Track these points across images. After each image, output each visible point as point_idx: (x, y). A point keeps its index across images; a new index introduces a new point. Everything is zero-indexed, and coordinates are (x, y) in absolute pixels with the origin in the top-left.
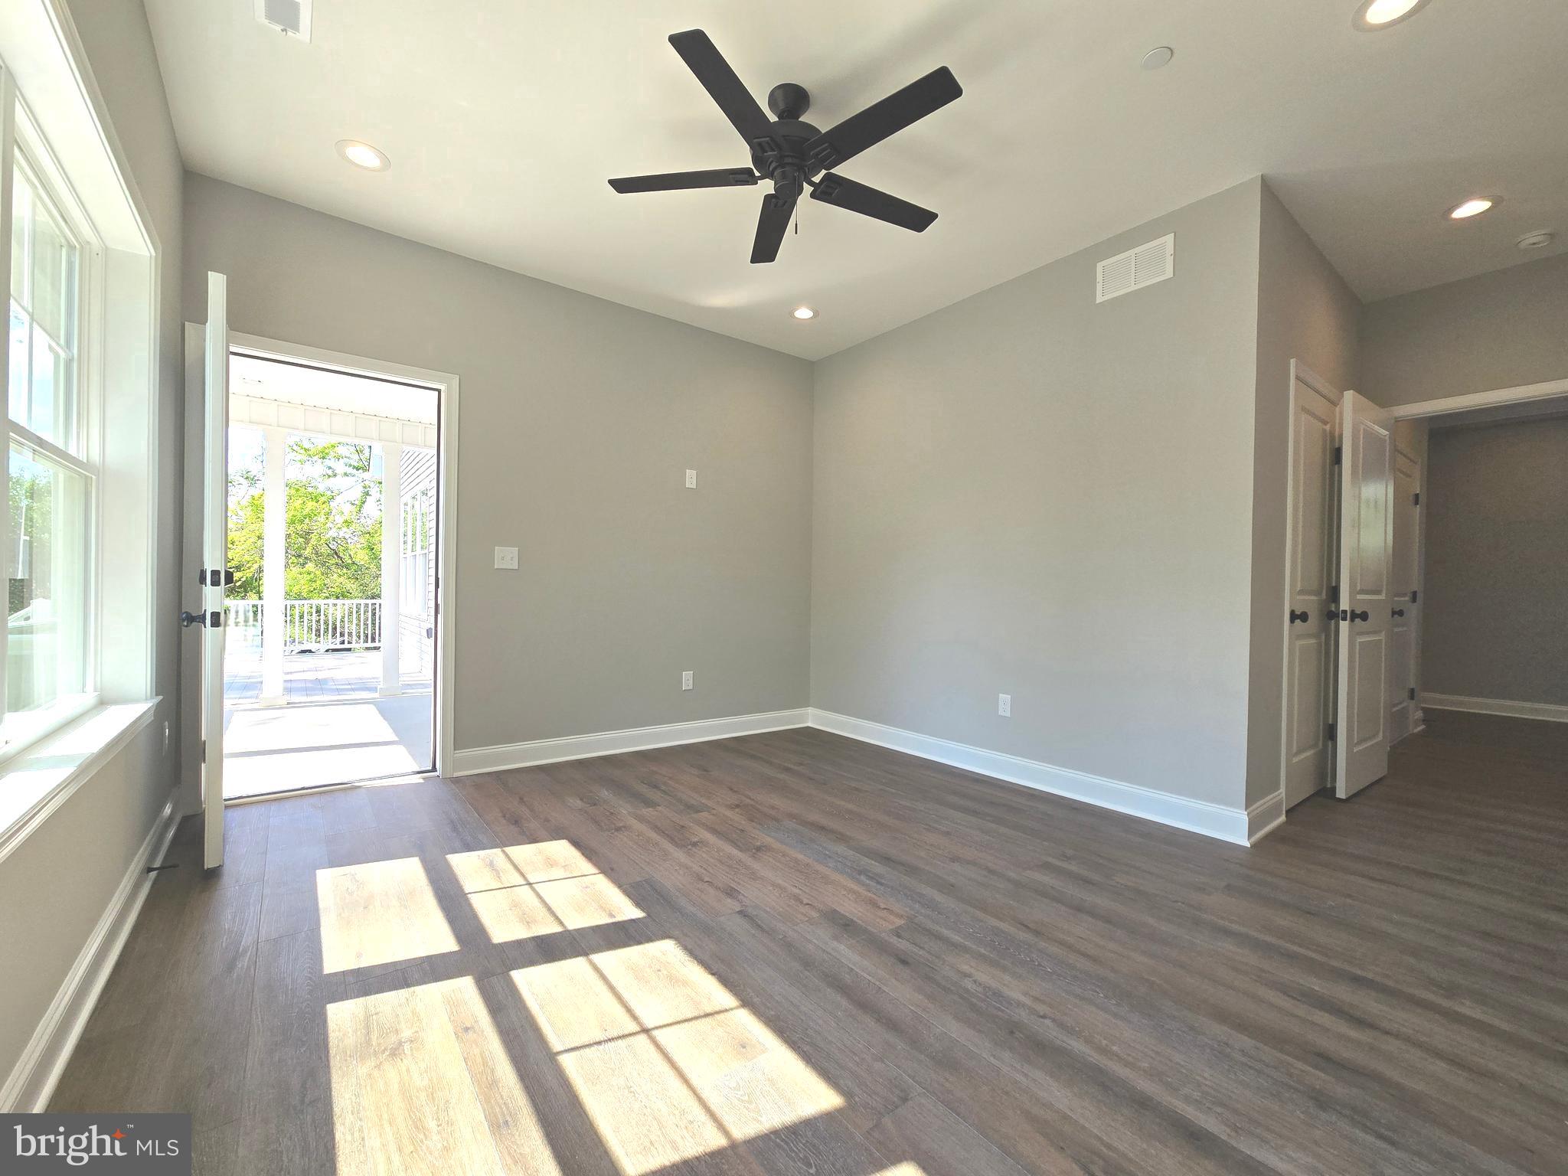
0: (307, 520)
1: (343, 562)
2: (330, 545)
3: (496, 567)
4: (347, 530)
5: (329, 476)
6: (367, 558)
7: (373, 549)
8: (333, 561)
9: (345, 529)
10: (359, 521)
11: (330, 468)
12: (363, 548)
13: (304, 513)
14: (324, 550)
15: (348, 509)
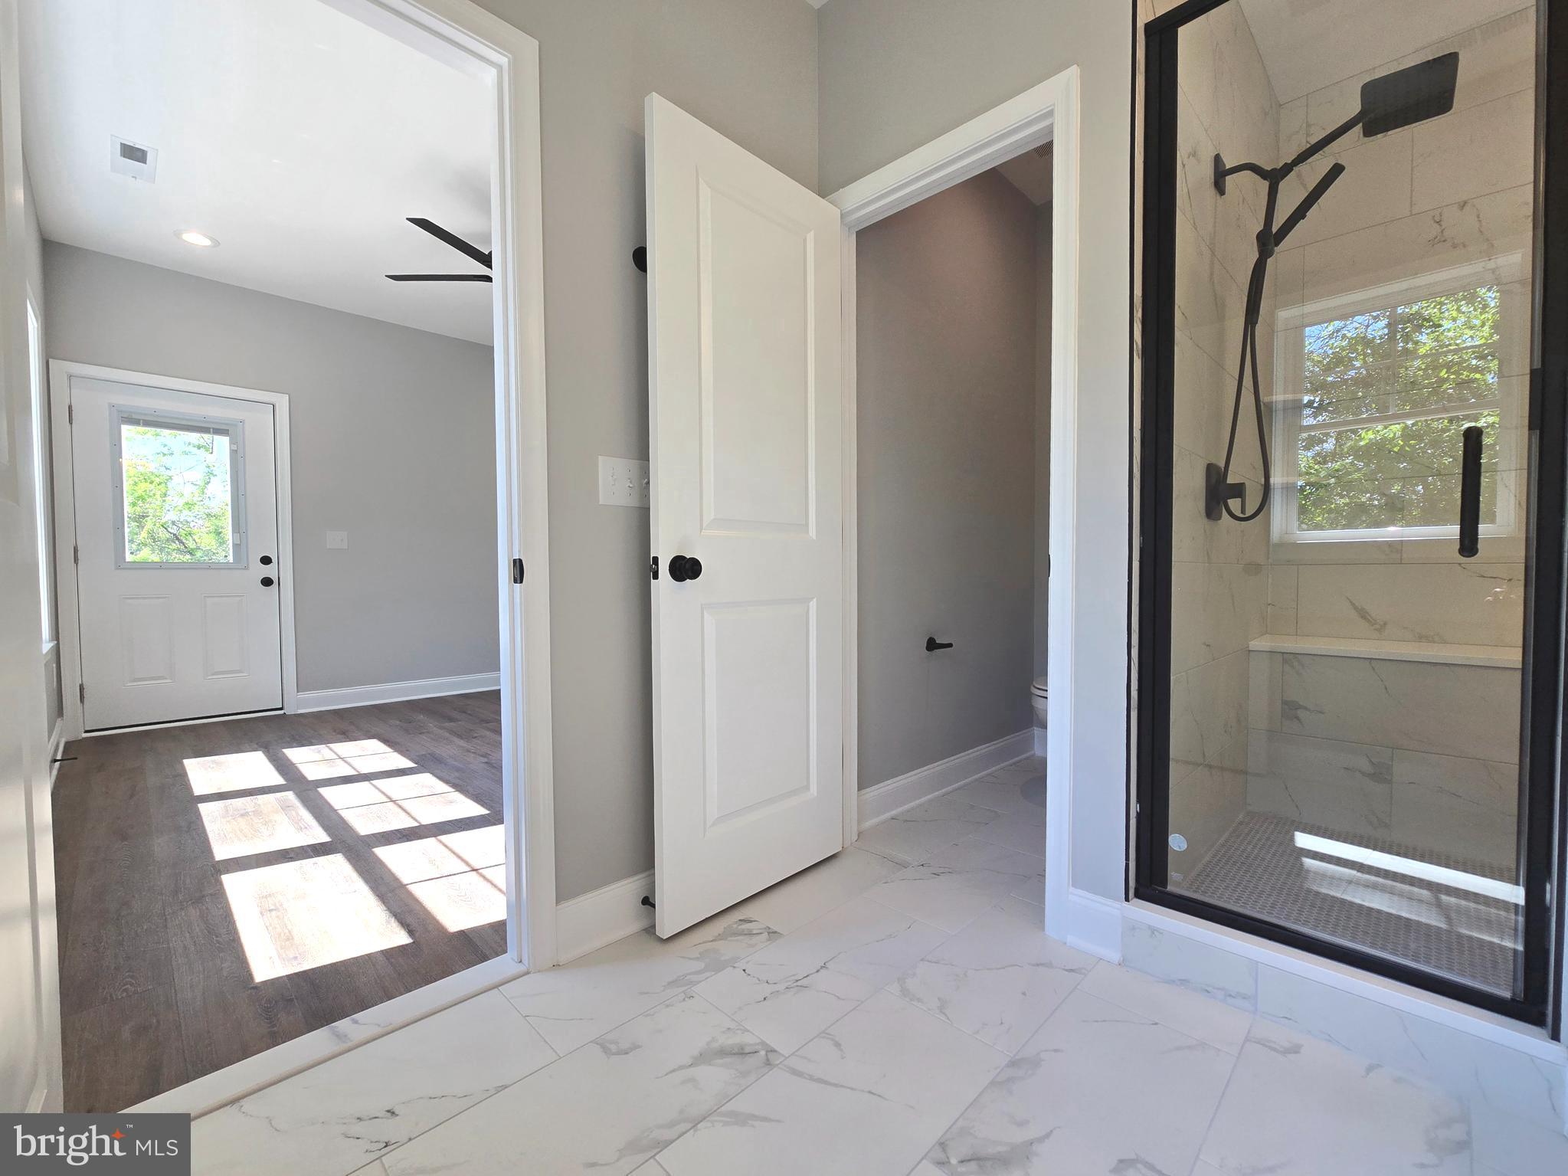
0: (140, 502)
1: (186, 547)
2: (169, 529)
3: (328, 547)
4: (190, 513)
5: (164, 455)
6: (213, 543)
7: (220, 533)
8: (174, 546)
9: (186, 512)
10: (202, 503)
11: (165, 446)
12: (209, 533)
13: (136, 495)
14: (163, 535)
15: (188, 490)
